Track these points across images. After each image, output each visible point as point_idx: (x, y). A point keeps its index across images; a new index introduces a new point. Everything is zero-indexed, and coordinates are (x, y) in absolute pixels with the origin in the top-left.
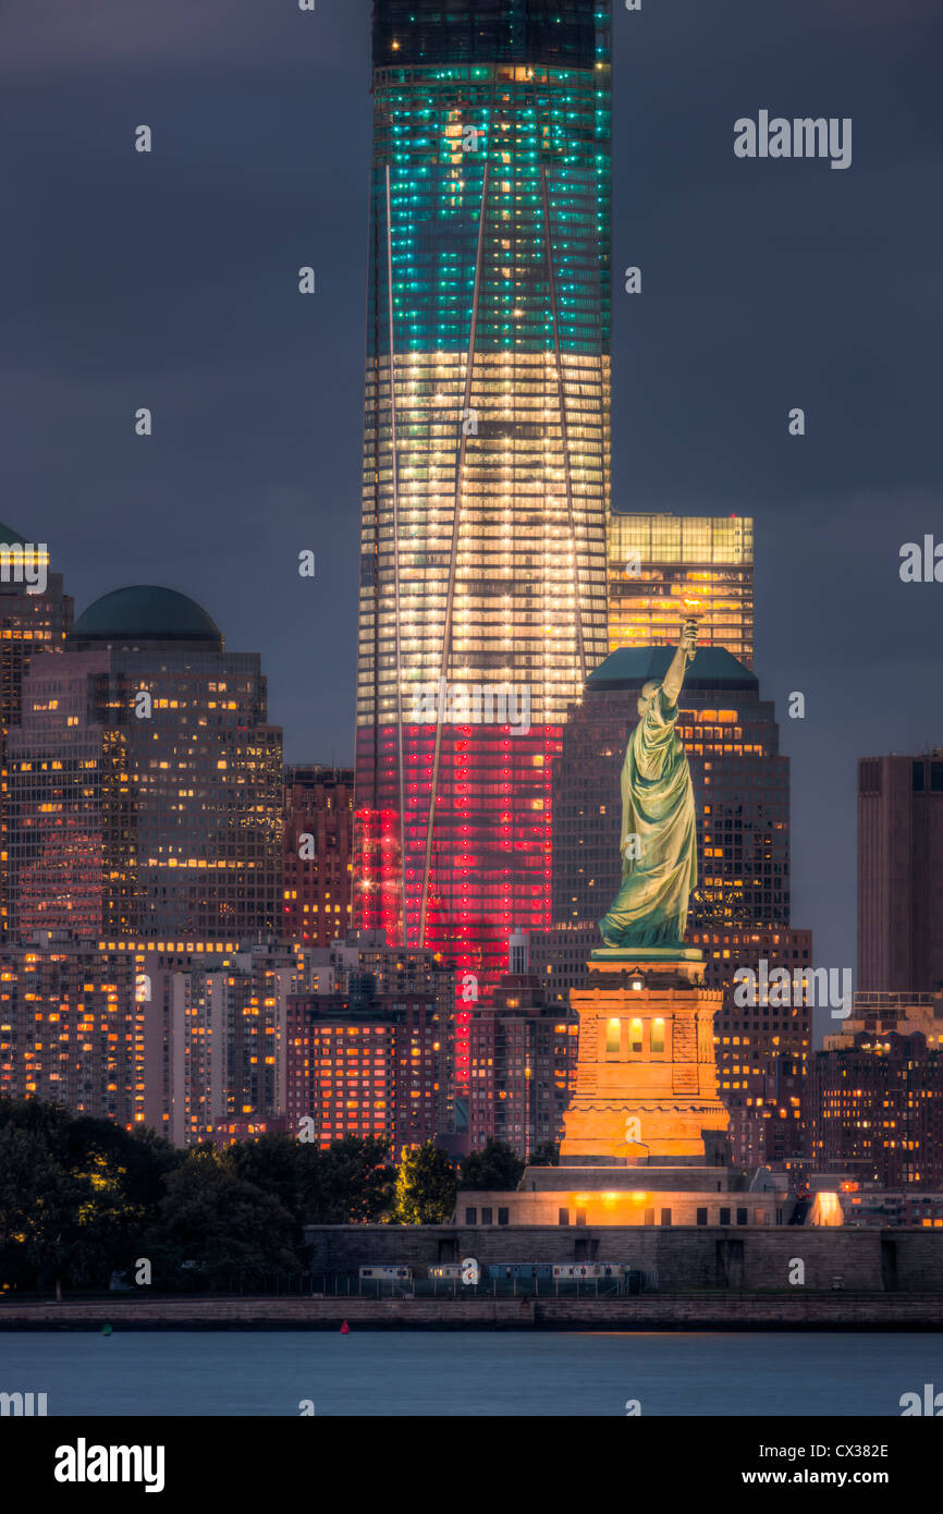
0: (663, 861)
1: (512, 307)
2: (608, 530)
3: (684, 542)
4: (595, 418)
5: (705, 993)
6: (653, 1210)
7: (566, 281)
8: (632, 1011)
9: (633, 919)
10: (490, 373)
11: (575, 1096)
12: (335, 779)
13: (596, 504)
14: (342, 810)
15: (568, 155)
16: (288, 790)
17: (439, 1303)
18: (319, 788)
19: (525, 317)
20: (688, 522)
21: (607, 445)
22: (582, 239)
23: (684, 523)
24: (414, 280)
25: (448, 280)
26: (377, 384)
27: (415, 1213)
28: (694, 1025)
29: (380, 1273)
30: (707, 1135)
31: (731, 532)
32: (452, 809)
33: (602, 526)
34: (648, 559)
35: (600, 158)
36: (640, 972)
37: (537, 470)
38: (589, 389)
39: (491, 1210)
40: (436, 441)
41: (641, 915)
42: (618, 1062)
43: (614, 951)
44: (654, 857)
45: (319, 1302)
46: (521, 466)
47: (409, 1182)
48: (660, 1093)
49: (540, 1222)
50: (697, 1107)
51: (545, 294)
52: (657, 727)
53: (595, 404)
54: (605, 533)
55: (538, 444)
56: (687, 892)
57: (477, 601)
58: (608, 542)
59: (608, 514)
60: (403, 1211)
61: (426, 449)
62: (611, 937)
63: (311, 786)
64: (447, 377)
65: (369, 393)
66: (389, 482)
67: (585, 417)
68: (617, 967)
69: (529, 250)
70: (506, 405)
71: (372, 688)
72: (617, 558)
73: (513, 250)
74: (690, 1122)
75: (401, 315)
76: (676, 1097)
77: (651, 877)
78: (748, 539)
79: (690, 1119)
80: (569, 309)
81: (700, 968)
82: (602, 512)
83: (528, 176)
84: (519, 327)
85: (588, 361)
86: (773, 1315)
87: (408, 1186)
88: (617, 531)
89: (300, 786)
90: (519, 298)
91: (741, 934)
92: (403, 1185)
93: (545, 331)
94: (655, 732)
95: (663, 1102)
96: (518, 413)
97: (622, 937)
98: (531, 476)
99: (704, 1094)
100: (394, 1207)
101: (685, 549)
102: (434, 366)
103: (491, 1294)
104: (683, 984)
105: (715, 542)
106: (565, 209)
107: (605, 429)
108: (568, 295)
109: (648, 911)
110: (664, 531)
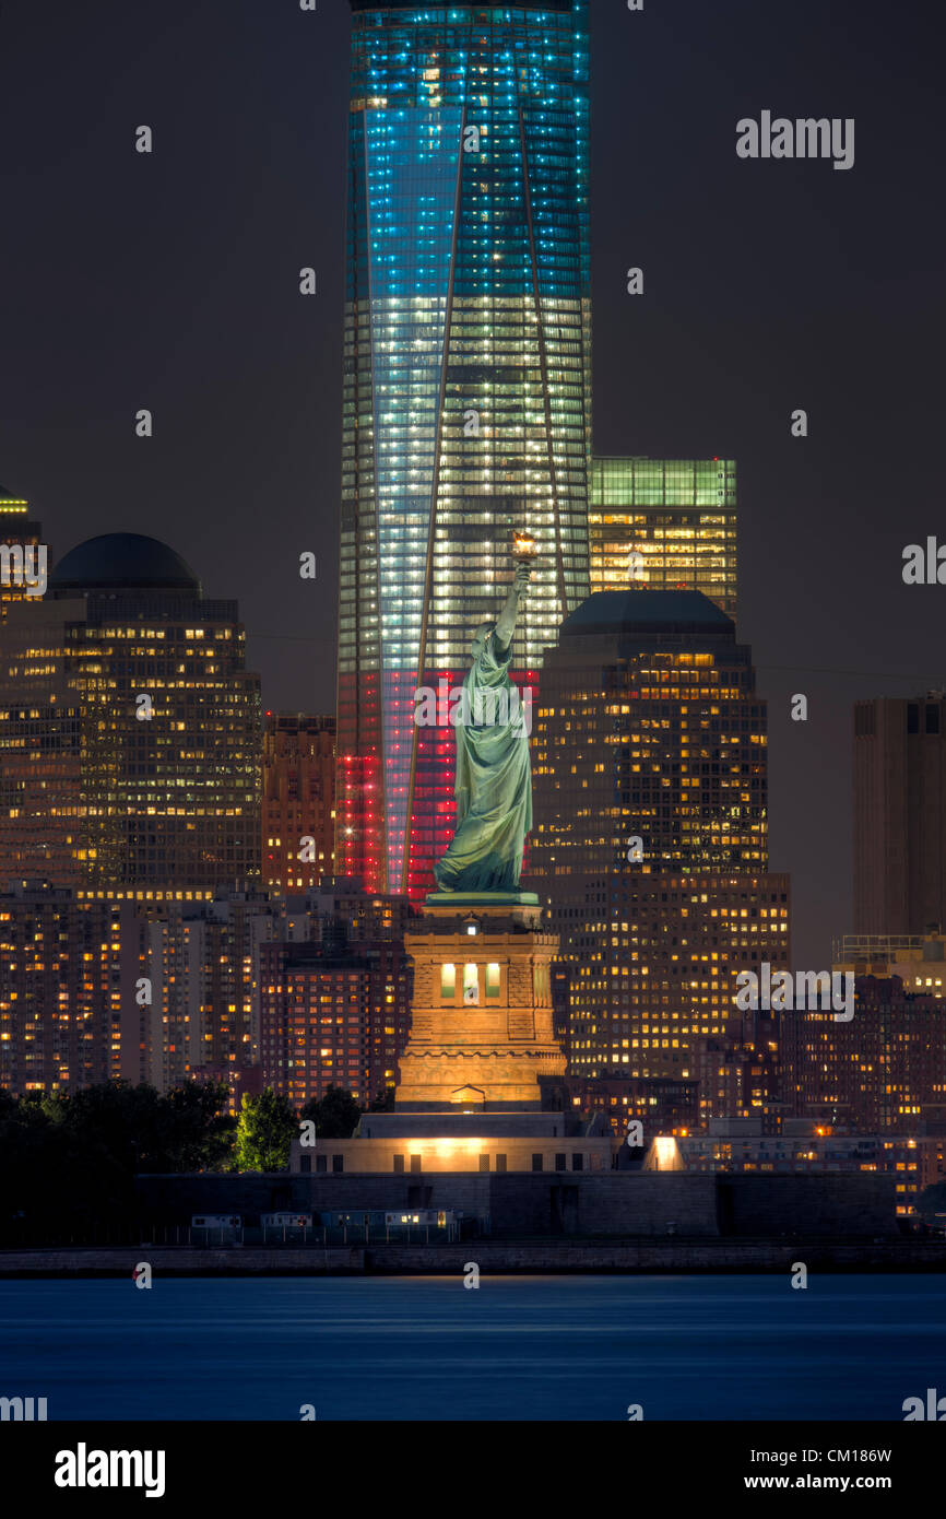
0: (498, 805)
1: (491, 251)
2: (589, 473)
3: (667, 485)
4: (575, 362)
5: (541, 937)
6: (488, 1156)
7: (545, 224)
8: (465, 956)
9: (468, 863)
10: (469, 317)
11: (410, 1043)
12: (319, 727)
13: (577, 447)
14: (326, 757)
15: (546, 98)
16: (271, 737)
17: (267, 1252)
18: (302, 735)
19: (503, 260)
20: (670, 465)
21: (587, 388)
22: (560, 183)
23: (667, 467)
24: (392, 224)
25: (426, 224)
26: (357, 329)
27: (256, 1161)
28: (528, 970)
29: (212, 1222)
30: (543, 1081)
31: (714, 475)
32: (435, 755)
33: (583, 470)
34: (631, 502)
35: (578, 100)
36: (475, 917)
37: (517, 414)
38: (568, 333)
39: (325, 1157)
40: (416, 386)
41: (476, 859)
42: (453, 1007)
43: (448, 895)
44: (488, 800)
45: (146, 1252)
46: (501, 410)
47: (249, 1130)
48: (495, 1038)
49: (374, 1169)
50: (533, 1053)
51: (523, 238)
52: (491, 669)
53: (575, 347)
54: (586, 477)
55: (517, 389)
56: (522, 836)
57: (457, 546)
58: (589, 486)
59: (589, 458)
60: (244, 1159)
61: (405, 394)
62: (444, 881)
63: (294, 733)
64: (425, 321)
65: (348, 337)
66: (369, 427)
67: (565, 361)
68: (452, 912)
69: (506, 194)
70: (486, 350)
71: (353, 634)
72: (600, 503)
73: (492, 194)
74: (526, 1067)
75: (379, 259)
76: (511, 1042)
77: (486, 821)
78: (731, 482)
79: (525, 1065)
80: (548, 252)
81: (536, 912)
82: (583, 455)
83: (505, 119)
84: (498, 271)
85: (568, 304)
86: (606, 1261)
87: (249, 1134)
88: (599, 475)
89: (283, 733)
90: (497, 242)
91: (719, 877)
92: (244, 1132)
93: (524, 274)
94: (488, 675)
95: (498, 1047)
96: (497, 357)
97: (457, 882)
98: (511, 420)
99: (542, 1038)
100: (234, 1155)
101: (667, 492)
102: (415, 310)
103: (321, 1242)
104: (519, 928)
105: (698, 485)
106: (544, 152)
107: (586, 372)
108: (547, 238)
109: (482, 856)
110: (646, 475)
